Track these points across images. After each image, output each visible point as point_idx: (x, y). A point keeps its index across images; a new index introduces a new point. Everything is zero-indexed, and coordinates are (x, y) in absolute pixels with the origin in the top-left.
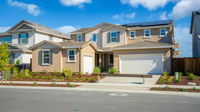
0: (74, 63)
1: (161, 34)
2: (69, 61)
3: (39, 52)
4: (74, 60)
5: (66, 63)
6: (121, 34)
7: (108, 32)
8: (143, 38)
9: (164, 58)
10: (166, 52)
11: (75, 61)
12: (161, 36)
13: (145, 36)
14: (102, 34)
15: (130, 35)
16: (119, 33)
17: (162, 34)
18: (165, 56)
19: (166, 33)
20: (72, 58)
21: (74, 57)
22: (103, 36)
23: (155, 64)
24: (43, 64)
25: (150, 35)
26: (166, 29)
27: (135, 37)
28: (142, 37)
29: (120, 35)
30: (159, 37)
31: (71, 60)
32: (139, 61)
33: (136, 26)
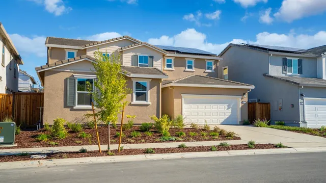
0: (147, 105)
1: (207, 68)
2: (135, 102)
3: (66, 80)
4: (145, 100)
5: (130, 105)
6: (156, 61)
7: (135, 54)
8: (184, 71)
9: (242, 103)
10: (244, 94)
11: (149, 102)
12: (207, 71)
13: (187, 68)
14: (122, 56)
15: (166, 63)
16: (152, 57)
17: (209, 68)
18: (243, 100)
19: (214, 67)
20: (141, 96)
21: (145, 94)
22: (124, 59)
23: (230, 110)
24: (77, 107)
25: (194, 68)
26: (213, 63)
27: (173, 68)
28: (183, 68)
29: (154, 63)
30: (204, 72)
31: (139, 100)
32: (208, 106)
33: (174, 51)
